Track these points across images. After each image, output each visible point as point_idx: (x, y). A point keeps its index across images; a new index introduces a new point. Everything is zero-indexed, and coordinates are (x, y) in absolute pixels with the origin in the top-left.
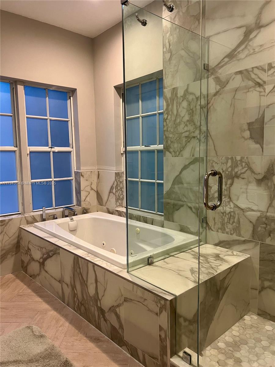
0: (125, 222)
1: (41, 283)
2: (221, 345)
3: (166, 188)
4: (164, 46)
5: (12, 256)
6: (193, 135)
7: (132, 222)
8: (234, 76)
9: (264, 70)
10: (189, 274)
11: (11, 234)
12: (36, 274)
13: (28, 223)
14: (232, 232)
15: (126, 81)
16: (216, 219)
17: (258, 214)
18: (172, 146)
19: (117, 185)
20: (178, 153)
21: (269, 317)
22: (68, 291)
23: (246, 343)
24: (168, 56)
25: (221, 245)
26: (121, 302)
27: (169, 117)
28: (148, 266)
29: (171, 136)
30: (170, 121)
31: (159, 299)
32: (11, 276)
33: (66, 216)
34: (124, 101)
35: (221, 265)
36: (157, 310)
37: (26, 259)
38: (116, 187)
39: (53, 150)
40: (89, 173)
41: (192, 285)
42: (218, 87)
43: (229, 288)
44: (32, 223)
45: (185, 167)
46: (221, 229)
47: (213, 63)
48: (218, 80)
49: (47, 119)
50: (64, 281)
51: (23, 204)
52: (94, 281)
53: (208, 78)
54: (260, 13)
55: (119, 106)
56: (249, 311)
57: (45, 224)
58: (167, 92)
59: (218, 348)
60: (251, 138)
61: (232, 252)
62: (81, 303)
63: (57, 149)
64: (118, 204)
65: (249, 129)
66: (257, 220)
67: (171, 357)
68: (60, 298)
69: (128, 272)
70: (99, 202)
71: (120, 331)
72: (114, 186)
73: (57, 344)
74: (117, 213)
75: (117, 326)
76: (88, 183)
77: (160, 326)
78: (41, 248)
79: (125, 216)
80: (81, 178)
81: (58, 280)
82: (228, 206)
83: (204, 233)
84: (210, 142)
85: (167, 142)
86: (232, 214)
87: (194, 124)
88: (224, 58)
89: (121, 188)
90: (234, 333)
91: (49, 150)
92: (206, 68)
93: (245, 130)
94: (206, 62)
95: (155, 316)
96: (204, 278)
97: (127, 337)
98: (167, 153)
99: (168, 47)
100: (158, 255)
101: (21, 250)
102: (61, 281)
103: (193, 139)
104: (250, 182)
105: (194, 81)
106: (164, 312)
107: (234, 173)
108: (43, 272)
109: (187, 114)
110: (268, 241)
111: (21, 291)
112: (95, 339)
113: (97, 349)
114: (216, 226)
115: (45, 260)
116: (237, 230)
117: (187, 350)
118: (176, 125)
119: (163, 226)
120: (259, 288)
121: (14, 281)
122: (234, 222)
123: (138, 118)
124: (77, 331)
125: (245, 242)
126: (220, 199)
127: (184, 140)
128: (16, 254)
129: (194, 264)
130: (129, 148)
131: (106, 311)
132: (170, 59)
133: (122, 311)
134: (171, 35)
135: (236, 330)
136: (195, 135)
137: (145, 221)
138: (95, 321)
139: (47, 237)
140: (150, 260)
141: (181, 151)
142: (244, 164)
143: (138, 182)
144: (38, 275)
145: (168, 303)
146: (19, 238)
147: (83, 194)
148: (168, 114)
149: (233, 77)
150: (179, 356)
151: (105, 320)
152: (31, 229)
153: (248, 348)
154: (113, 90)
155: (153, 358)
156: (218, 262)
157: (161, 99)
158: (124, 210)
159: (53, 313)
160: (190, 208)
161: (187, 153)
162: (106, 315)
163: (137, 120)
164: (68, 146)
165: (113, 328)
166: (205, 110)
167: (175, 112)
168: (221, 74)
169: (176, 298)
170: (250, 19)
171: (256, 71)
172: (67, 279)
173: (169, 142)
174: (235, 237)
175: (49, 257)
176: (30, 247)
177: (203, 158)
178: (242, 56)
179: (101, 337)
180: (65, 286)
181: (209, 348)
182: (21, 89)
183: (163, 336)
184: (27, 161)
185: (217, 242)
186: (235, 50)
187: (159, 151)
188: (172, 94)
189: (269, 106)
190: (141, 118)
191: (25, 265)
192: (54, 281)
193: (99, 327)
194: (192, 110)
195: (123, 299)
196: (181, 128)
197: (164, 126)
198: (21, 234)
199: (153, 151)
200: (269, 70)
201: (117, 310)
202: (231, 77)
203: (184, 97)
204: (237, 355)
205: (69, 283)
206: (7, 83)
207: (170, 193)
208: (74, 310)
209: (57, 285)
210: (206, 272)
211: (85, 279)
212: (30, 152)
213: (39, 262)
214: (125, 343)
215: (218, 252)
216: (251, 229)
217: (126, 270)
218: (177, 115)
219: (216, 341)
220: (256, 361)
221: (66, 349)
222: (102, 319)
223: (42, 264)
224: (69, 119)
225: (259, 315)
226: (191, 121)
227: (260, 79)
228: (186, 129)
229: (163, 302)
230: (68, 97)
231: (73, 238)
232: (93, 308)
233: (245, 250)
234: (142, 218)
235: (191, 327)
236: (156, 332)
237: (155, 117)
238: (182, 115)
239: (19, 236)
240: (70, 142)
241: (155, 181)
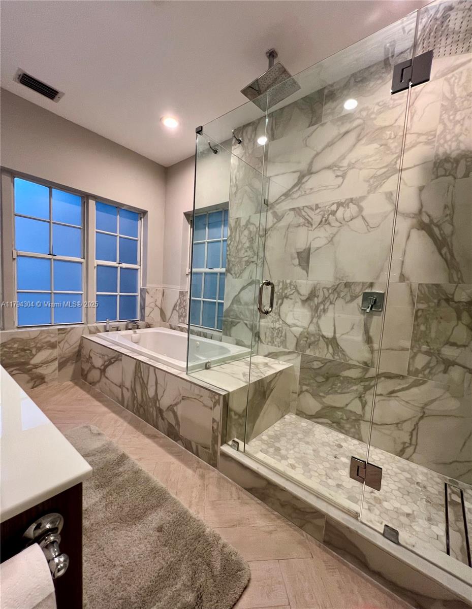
0: (187, 336)
1: (101, 389)
2: (264, 437)
3: (226, 307)
4: (231, 180)
5: (72, 364)
6: (252, 260)
7: (192, 337)
8: (289, 212)
9: (312, 209)
10: (242, 377)
11: (72, 342)
12: (95, 381)
13: (91, 333)
14: (280, 345)
15: (195, 209)
16: (267, 334)
17: (301, 330)
18: (233, 269)
19: (180, 303)
20: (238, 275)
21: (304, 416)
22: (128, 395)
23: (285, 436)
24: (234, 189)
25: (270, 356)
26: (179, 400)
27: (232, 243)
28: (205, 370)
29: (233, 259)
30: (232, 247)
31: (214, 395)
32: (70, 383)
33: (130, 329)
34: (192, 226)
35: (268, 371)
36: (211, 404)
37: (86, 367)
38: (180, 305)
39: (120, 265)
40: (154, 291)
41: (243, 384)
42: (275, 220)
43: (274, 390)
44: (95, 333)
45: (244, 288)
46: (271, 342)
47: (271, 200)
48: (275, 214)
49: (116, 236)
50: (124, 386)
51: (87, 315)
52: (154, 383)
53: (267, 212)
54: (312, 162)
55: (187, 231)
56: (289, 411)
57: (108, 334)
58: (231, 221)
59: (262, 440)
60: (300, 265)
61: (279, 362)
62: (140, 405)
63: (124, 265)
64: (180, 321)
65: (298, 257)
66: (301, 334)
67: (221, 445)
68: (119, 402)
69: (187, 374)
70: (162, 318)
71: (176, 428)
72: (178, 304)
73: (114, 440)
74: (179, 329)
75: (174, 423)
76: (153, 300)
77: (213, 419)
78: (103, 355)
79: (187, 331)
80: (147, 294)
81: (119, 385)
82: (278, 322)
83: (256, 346)
84: (266, 267)
85: (229, 264)
86: (281, 329)
87: (254, 251)
88: (281, 197)
89: (184, 306)
90: (276, 428)
91: (117, 265)
92: (266, 203)
93: (295, 258)
94: (266, 198)
95: (210, 410)
96: (254, 379)
97: (182, 432)
98: (228, 274)
99: (234, 182)
100: (215, 362)
101: (82, 359)
102: (121, 386)
103: (251, 263)
104: (296, 302)
105: (255, 213)
106: (217, 406)
107: (284, 294)
108: (104, 379)
109: (248, 241)
110: (308, 352)
111: (79, 396)
112: (152, 436)
113: (154, 444)
114: (267, 340)
115: (106, 367)
116: (283, 343)
117: (236, 440)
118: (238, 251)
119: (221, 341)
120: (298, 391)
121: (73, 387)
122: (281, 336)
123: (204, 243)
124: (135, 430)
125: (289, 353)
126: (271, 306)
127: (244, 263)
128: (76, 362)
129: (246, 369)
130: (194, 270)
131: (164, 410)
132: (236, 193)
133: (179, 410)
134: (238, 171)
135: (277, 426)
136: (253, 260)
137: (205, 336)
138: (153, 421)
139: (110, 345)
140: (208, 365)
141: (241, 273)
142: (292, 287)
143: (200, 301)
144: (99, 381)
145: (222, 398)
146: (81, 347)
147: (147, 310)
148: (231, 240)
149: (287, 213)
150: (229, 445)
151: (163, 419)
152: (93, 338)
153: (286, 440)
154: (183, 216)
155: (205, 448)
156: (266, 369)
157: (226, 228)
158: (187, 327)
159: (113, 415)
160: (246, 324)
161: (246, 275)
162: (164, 414)
163: (204, 245)
164: (136, 264)
165: (170, 425)
166: (263, 239)
167: (237, 239)
168: (278, 209)
169: (229, 394)
170: (303, 166)
171: (306, 209)
172: (128, 384)
173: (231, 265)
174: (282, 349)
175: (111, 363)
176: (92, 355)
177: (259, 280)
178: (295, 196)
179: (158, 434)
180: (125, 390)
181: (254, 440)
182: (92, 203)
183: (215, 427)
184: (93, 274)
185: (266, 353)
186: (290, 190)
187: (221, 274)
188: (236, 222)
189: (315, 240)
190: (206, 243)
191: (86, 372)
192: (113, 385)
193: (156, 426)
194: (252, 238)
195: (181, 398)
196: (242, 254)
197: (227, 250)
198: (83, 343)
199: (216, 274)
200: (316, 209)
201: (175, 408)
202: (286, 213)
203: (246, 226)
204: (277, 445)
205: (129, 388)
206: (78, 196)
207: (228, 310)
208: (133, 412)
209: (117, 390)
210: (257, 375)
211: (146, 382)
212: (97, 265)
213: (100, 369)
214: (180, 438)
215: (266, 361)
216: (295, 342)
217: (185, 373)
218: (239, 241)
219: (261, 435)
220: (293, 449)
221: (123, 444)
222: (160, 418)
223: (103, 371)
224: (139, 239)
225: (297, 414)
226: (251, 247)
227: (309, 216)
228: (246, 254)
229: (217, 397)
230: (139, 218)
231: (135, 347)
232: (151, 409)
233: (289, 360)
234: (202, 334)
235: (241, 421)
236: (209, 424)
237: (219, 243)
238: (244, 241)
239: (80, 345)
240: (138, 260)
241: (215, 301)
